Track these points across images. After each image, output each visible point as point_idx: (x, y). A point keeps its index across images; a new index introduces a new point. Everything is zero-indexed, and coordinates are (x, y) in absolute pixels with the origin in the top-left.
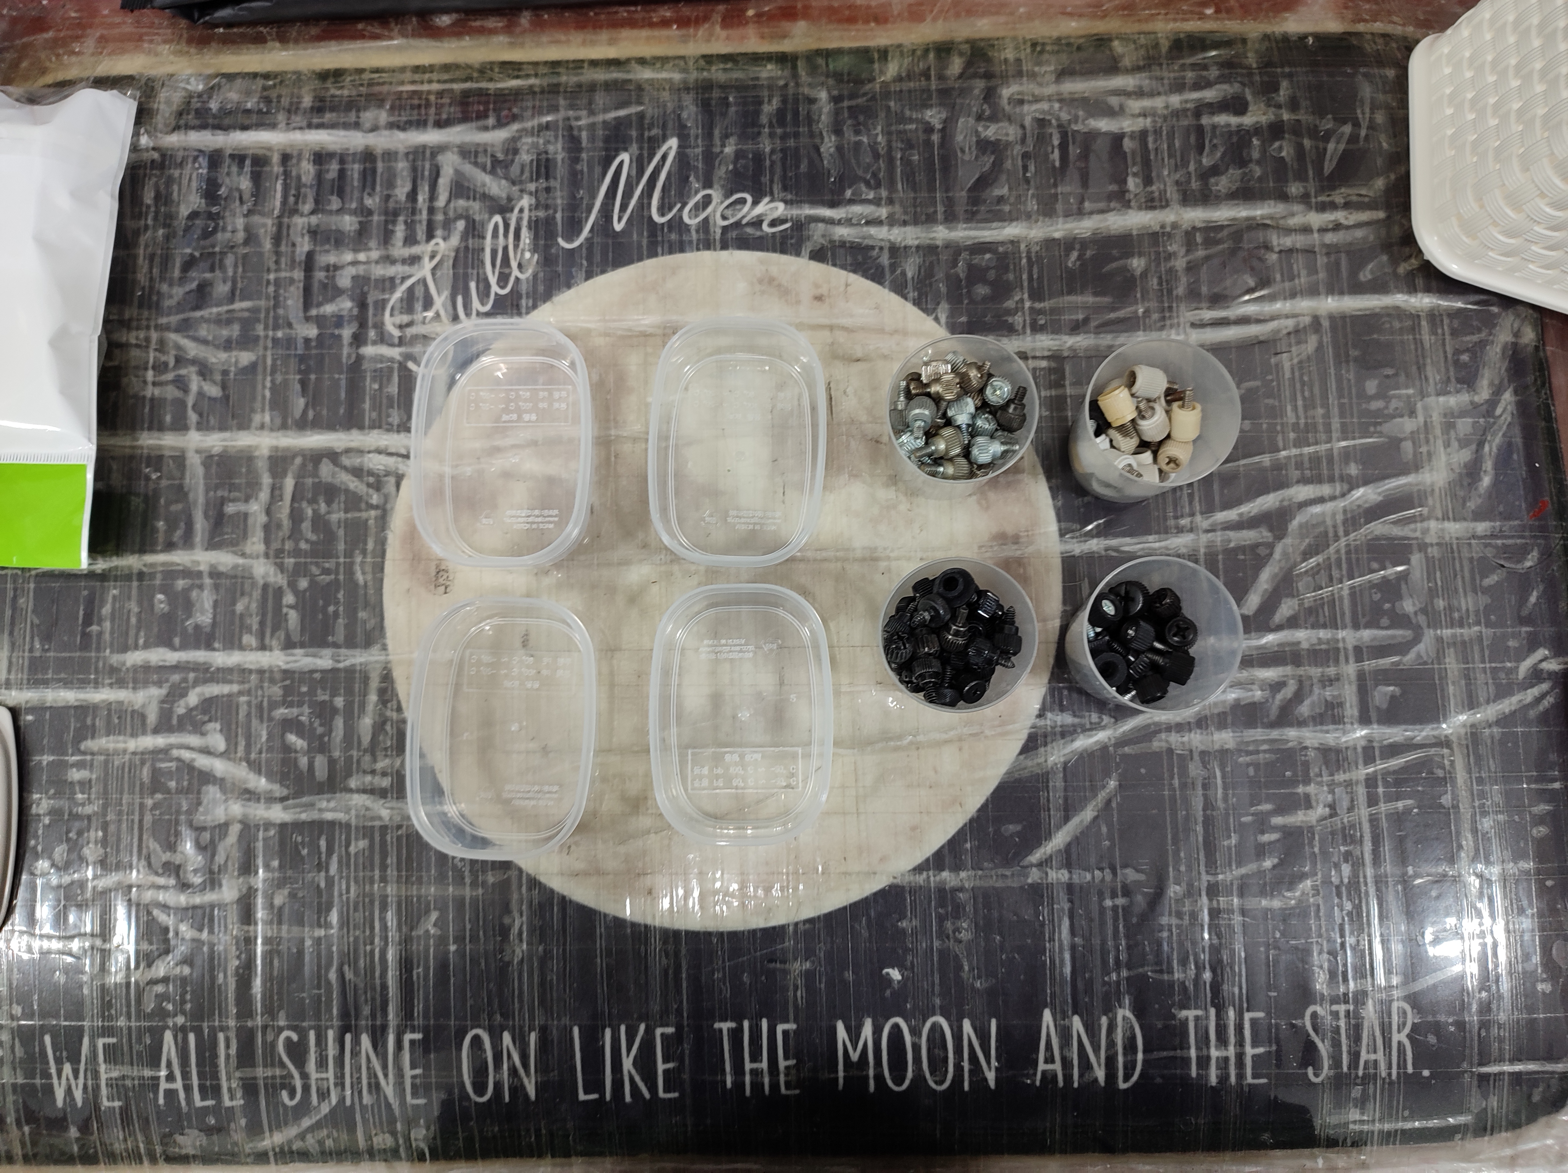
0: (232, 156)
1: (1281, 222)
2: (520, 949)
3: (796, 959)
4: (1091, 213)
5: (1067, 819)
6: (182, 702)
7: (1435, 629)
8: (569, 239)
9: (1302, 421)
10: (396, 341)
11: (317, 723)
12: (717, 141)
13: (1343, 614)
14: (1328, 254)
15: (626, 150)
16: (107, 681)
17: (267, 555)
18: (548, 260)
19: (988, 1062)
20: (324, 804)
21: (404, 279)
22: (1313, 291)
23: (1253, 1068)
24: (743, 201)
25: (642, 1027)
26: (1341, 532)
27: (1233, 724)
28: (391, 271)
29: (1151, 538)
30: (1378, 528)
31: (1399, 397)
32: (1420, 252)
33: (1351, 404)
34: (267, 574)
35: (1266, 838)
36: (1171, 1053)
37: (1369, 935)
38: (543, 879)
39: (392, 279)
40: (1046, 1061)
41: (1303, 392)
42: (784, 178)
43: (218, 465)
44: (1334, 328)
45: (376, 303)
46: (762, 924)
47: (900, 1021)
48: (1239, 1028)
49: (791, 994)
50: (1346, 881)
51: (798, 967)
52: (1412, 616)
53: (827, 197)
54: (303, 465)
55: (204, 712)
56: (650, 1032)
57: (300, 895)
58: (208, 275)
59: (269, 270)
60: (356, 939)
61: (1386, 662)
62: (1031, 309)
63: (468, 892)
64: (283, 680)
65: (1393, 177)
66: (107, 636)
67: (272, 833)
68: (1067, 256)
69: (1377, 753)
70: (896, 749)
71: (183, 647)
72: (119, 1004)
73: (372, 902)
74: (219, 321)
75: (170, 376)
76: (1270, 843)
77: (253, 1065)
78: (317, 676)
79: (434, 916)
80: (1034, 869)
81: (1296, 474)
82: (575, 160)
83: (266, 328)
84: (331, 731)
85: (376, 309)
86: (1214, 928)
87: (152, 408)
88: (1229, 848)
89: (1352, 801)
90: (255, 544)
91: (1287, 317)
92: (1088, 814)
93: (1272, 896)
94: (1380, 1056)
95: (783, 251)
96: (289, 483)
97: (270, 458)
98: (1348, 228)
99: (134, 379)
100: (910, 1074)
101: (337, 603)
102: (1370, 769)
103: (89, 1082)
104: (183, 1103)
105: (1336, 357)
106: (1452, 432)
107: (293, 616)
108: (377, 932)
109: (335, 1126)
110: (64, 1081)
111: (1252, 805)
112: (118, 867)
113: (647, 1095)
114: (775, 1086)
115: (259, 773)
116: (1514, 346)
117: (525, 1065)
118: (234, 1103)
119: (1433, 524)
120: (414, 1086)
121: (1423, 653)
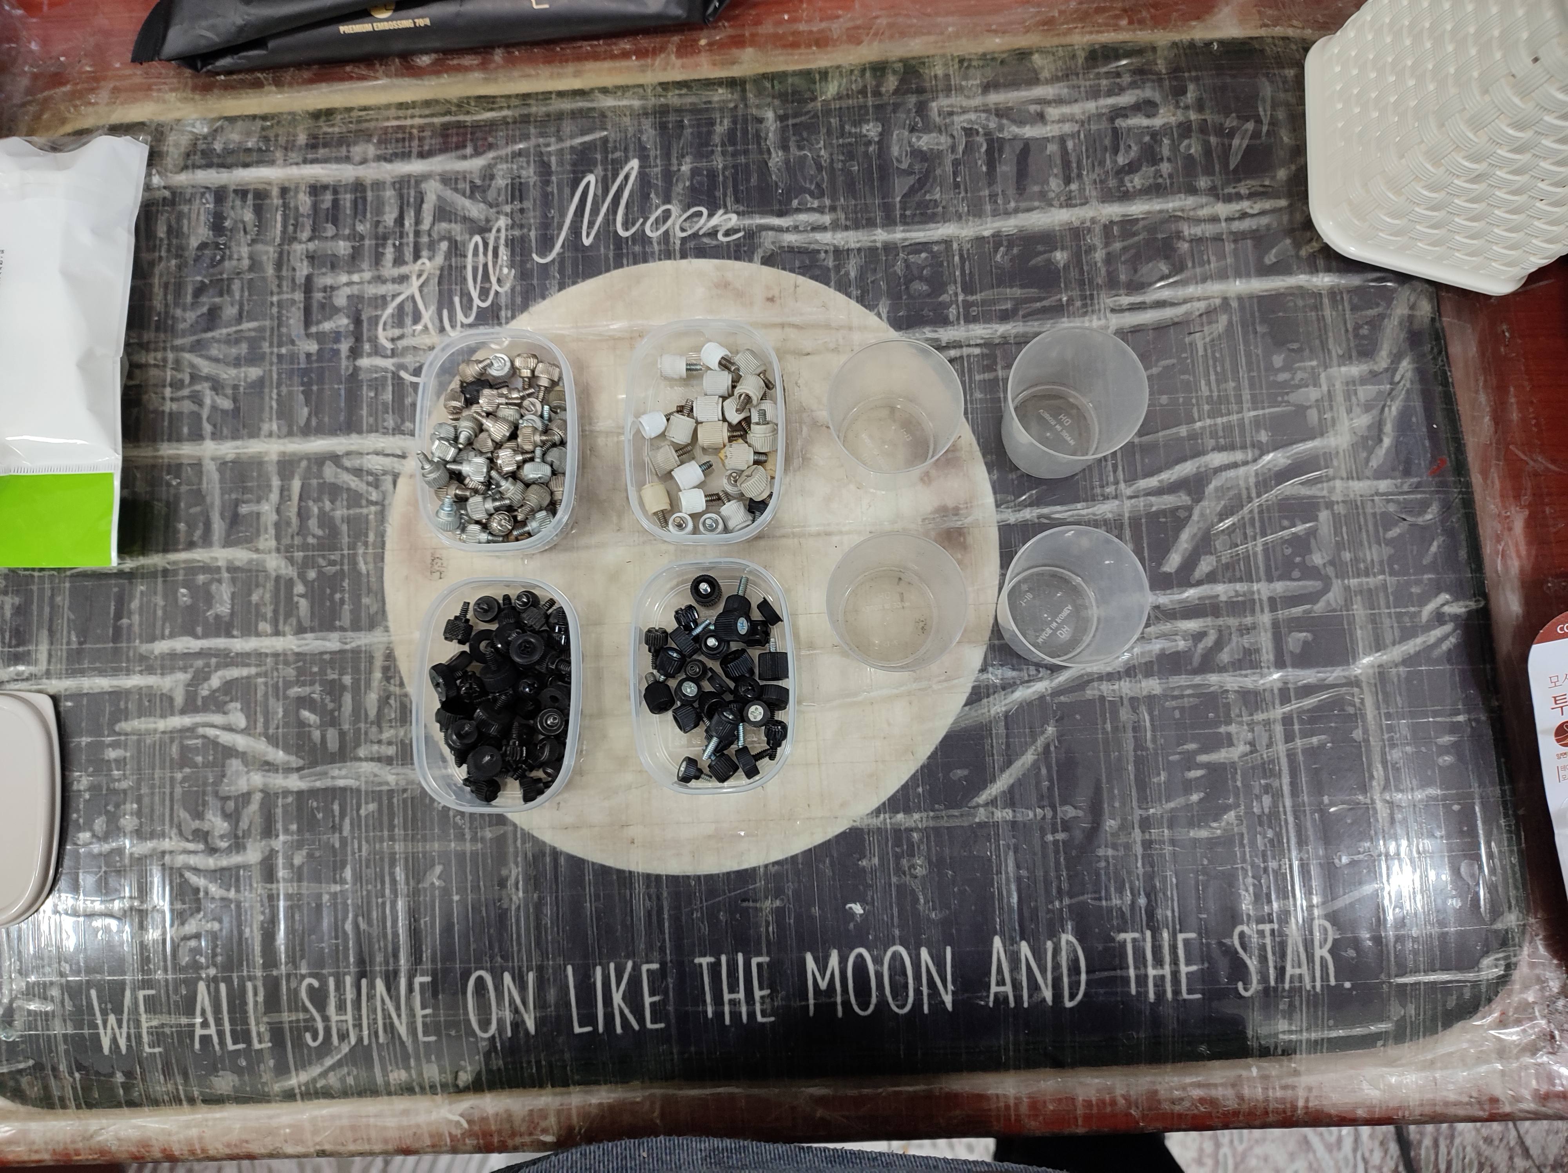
0: (236, 191)
1: (1191, 213)
2: (517, 896)
3: (766, 898)
4: (1017, 212)
5: (1008, 763)
6: (206, 686)
7: (1343, 579)
8: (542, 254)
9: (1215, 394)
10: (389, 352)
11: (328, 699)
12: (674, 161)
13: (1257, 569)
14: (1235, 241)
15: (591, 172)
16: (138, 669)
17: (278, 550)
18: (524, 275)
19: (945, 987)
20: (336, 773)
21: (394, 296)
22: (1222, 275)
23: (1188, 984)
24: (700, 214)
25: (630, 964)
26: (1254, 495)
27: (1159, 672)
28: (383, 290)
29: (1079, 506)
30: (1289, 488)
31: (1304, 369)
32: (1319, 236)
33: (1259, 377)
34: (279, 567)
35: (1194, 774)
36: (1112, 973)
37: (1290, 860)
38: (536, 833)
39: (384, 297)
40: (998, 984)
41: (1215, 367)
42: (736, 191)
43: (232, 470)
44: (1242, 307)
45: (370, 319)
46: (736, 867)
47: (863, 951)
48: (1174, 948)
49: (763, 929)
50: (1267, 811)
51: (768, 905)
52: (1321, 568)
53: (776, 207)
54: (309, 468)
55: (226, 694)
56: (636, 968)
57: (317, 854)
58: (217, 300)
59: (272, 294)
60: (368, 892)
61: (1297, 611)
62: (964, 301)
63: (468, 847)
64: (297, 662)
65: (1293, 167)
66: (136, 629)
67: (290, 799)
68: (996, 251)
69: (1292, 694)
70: (852, 705)
71: (205, 635)
72: (156, 959)
73: (382, 859)
74: (229, 341)
75: (186, 392)
76: (1197, 779)
77: (279, 1011)
78: (327, 657)
79: (438, 869)
80: (982, 810)
81: (1212, 443)
82: (547, 183)
83: (271, 345)
84: (340, 706)
85: (369, 324)
86: (1148, 859)
87: (171, 422)
88: (1159, 784)
89: (1271, 738)
90: (268, 541)
91: (1199, 299)
92: (1029, 758)
93: (1199, 827)
94: (1304, 970)
95: (737, 258)
96: (296, 485)
97: (279, 462)
98: (1253, 216)
99: (153, 396)
100: (874, 1000)
101: (342, 591)
102: (1287, 709)
103: (132, 1031)
104: (217, 1047)
105: (1245, 334)
106: (1353, 398)
107: (303, 604)
108: (387, 886)
109: (355, 1064)
110: (109, 1031)
111: (1179, 745)
112: (152, 836)
113: (636, 1027)
114: (752, 1015)
115: (277, 746)
116: (1411, 318)
117: (524, 1003)
118: (263, 1046)
119: (1338, 483)
120: (425, 1025)
121: (1332, 601)
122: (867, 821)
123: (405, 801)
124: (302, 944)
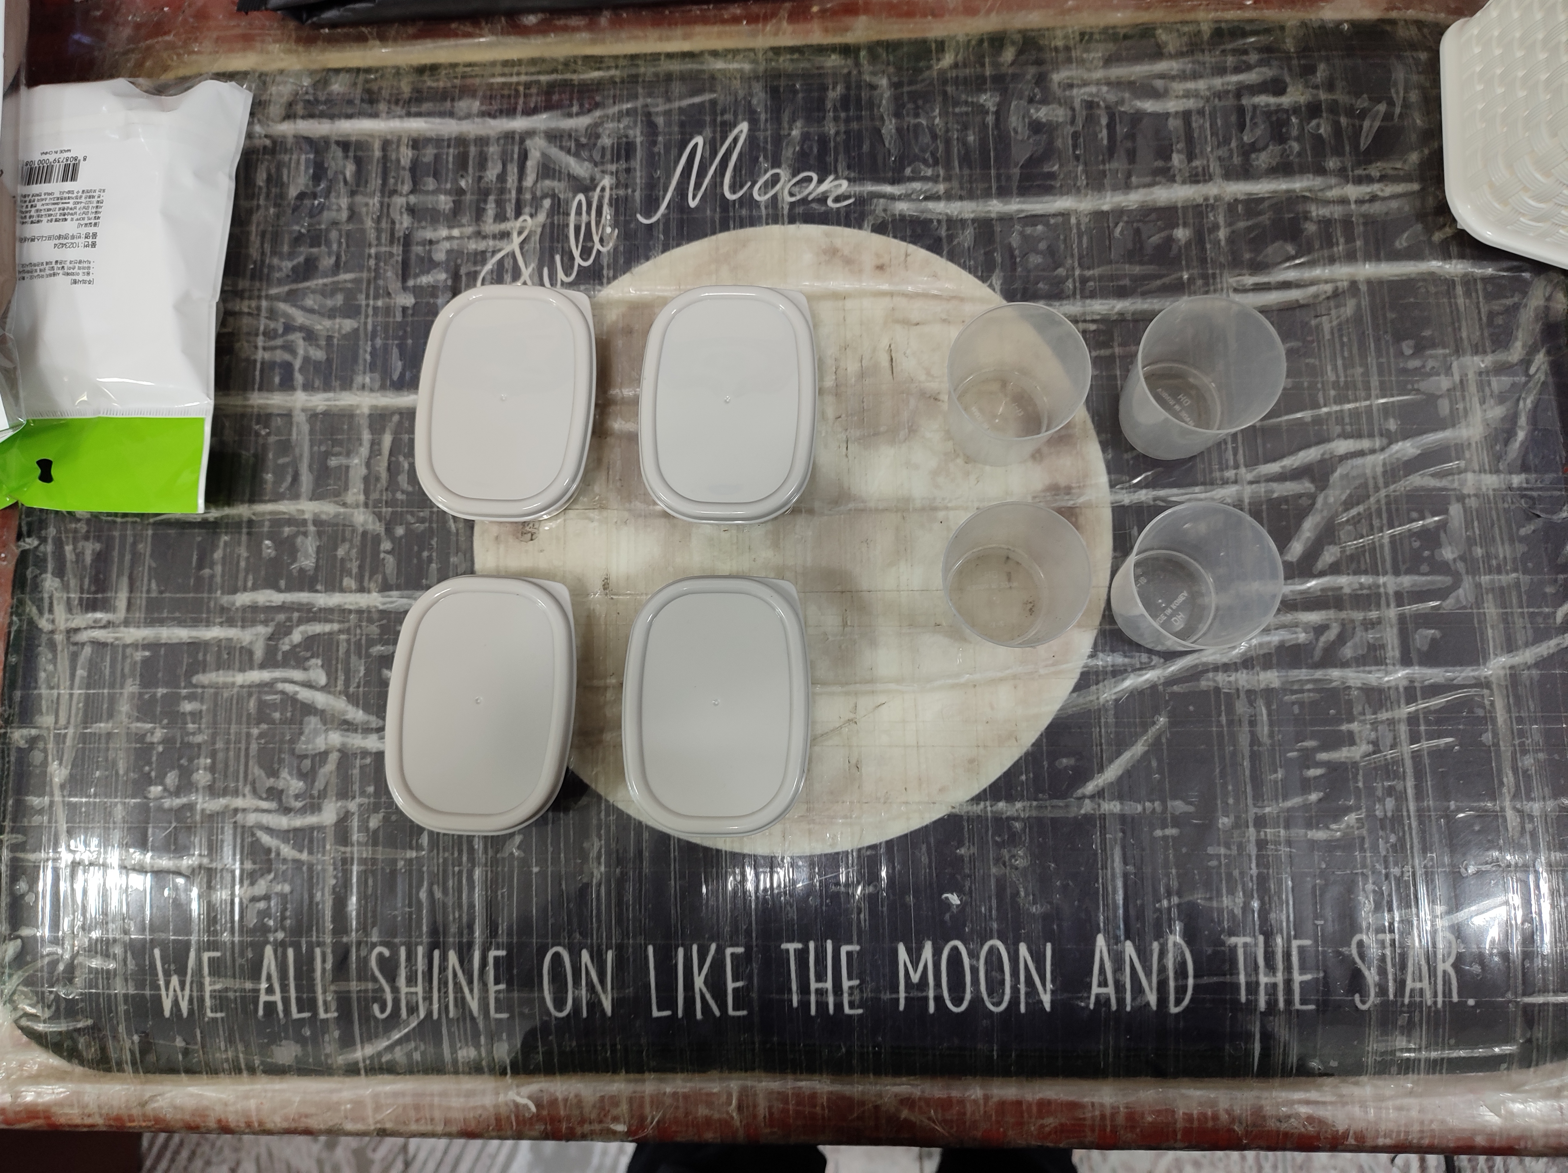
0: (338, 143)
1: (1320, 194)
2: (598, 871)
3: (859, 883)
4: (1138, 187)
5: (1119, 754)
6: (287, 640)
7: (1474, 575)
8: (647, 214)
9: (1342, 379)
12: (785, 125)
13: (1384, 561)
14: (1365, 224)
15: (700, 133)
16: (218, 620)
17: (366, 505)
18: (627, 234)
19: (1044, 985)
21: (494, 253)
22: (1351, 257)
23: (1301, 993)
24: (809, 180)
25: (713, 947)
26: (1381, 484)
27: (1279, 664)
29: (1197, 489)
30: (1418, 480)
31: (1435, 357)
32: (1454, 221)
33: (1389, 363)
34: (366, 522)
35: (1313, 772)
36: (1221, 979)
37: (1413, 867)
38: (620, 807)
39: (484, 252)
40: (1100, 985)
41: (1342, 351)
42: (848, 157)
43: (322, 422)
44: (1371, 292)
45: (468, 274)
46: (827, 851)
47: (958, 943)
48: (1287, 955)
49: (854, 916)
50: (1389, 814)
51: (861, 890)
52: (1451, 563)
53: (888, 175)
54: (400, 422)
55: (306, 650)
56: (720, 951)
57: (394, 818)
58: (314, 250)
59: (370, 246)
60: (445, 860)
61: (1426, 606)
62: (1080, 276)
64: (381, 619)
65: (1426, 151)
66: (218, 579)
67: (368, 761)
68: (1115, 226)
69: (1419, 693)
70: (953, 687)
71: (289, 589)
72: (223, 919)
74: (324, 292)
75: (279, 342)
76: (1316, 778)
77: (348, 980)
79: (518, 839)
80: (1087, 801)
81: (1338, 429)
82: (654, 143)
83: (367, 297)
85: (469, 279)
86: (1262, 861)
87: (262, 371)
88: (1276, 782)
89: (1395, 738)
90: (355, 493)
91: (1326, 282)
92: (1138, 749)
93: (1318, 828)
94: (1425, 984)
95: (848, 225)
96: (387, 440)
97: (370, 415)
98: (1384, 199)
99: (246, 344)
100: (968, 996)
101: (430, 549)
102: (1412, 708)
103: (195, 994)
104: (281, 1015)
105: (1374, 320)
106: (1487, 389)
107: (390, 561)
108: (465, 854)
109: (422, 1039)
110: (171, 993)
111: (1298, 741)
112: (225, 793)
113: (717, 1013)
114: (839, 1006)
115: (357, 706)
116: (1546, 309)
117: (602, 981)
118: (329, 1015)
119: (1470, 476)
120: (497, 1000)
121: (1462, 598)
122: (967, 808)
124: (374, 912)
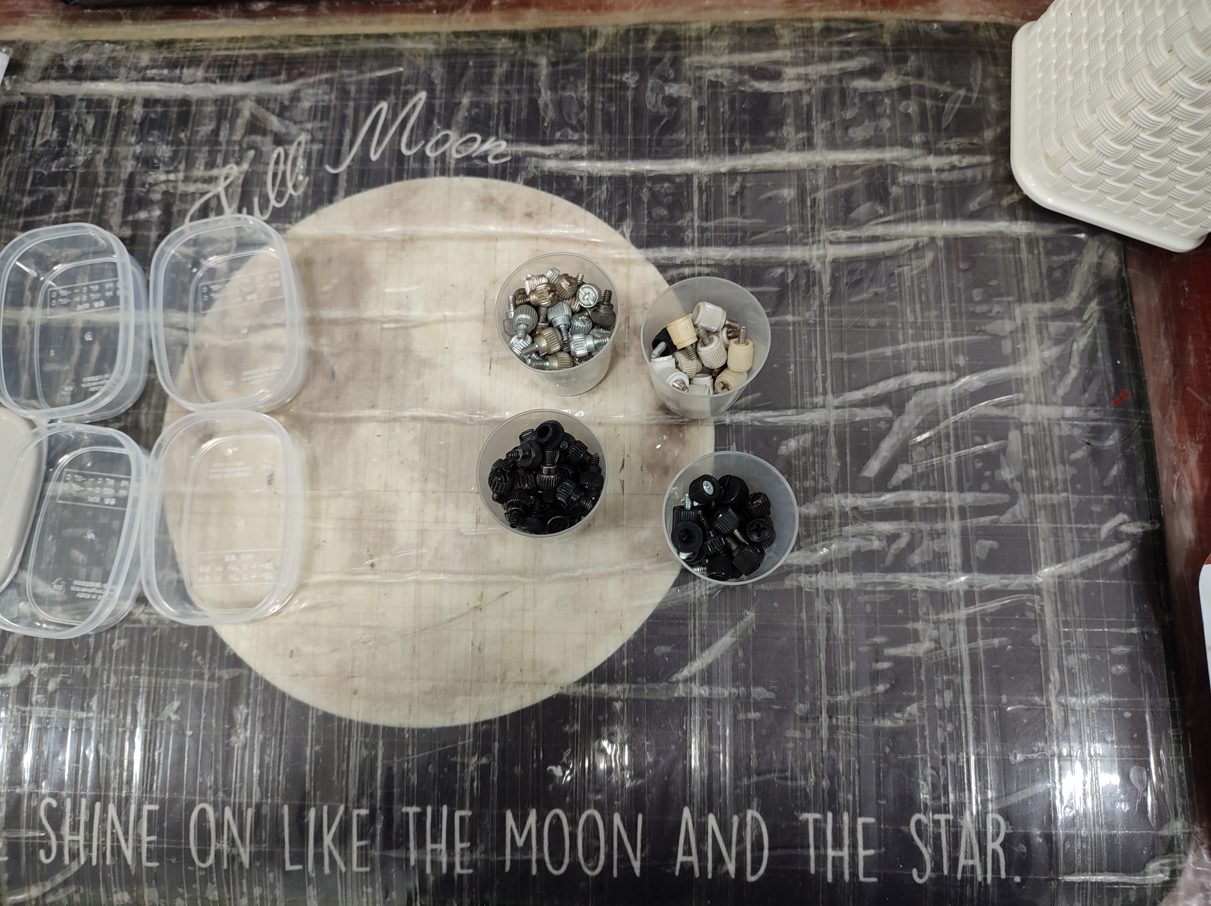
0: (81, 100)
1: (907, 163)
2: (244, 736)
3: (474, 755)
4: (752, 153)
5: (709, 644)
7: (1029, 494)
8: (334, 166)
9: (920, 320)
12: (458, 95)
13: (950, 479)
14: (944, 189)
15: (384, 99)
18: (316, 182)
19: (635, 852)
21: (203, 194)
22: (930, 217)
23: (865, 868)
24: (474, 140)
25: (342, 808)
26: (950, 412)
27: (854, 568)
28: (192, 188)
29: (790, 412)
30: (983, 408)
31: (1000, 303)
32: (1019, 188)
33: (960, 307)
35: (881, 666)
36: (794, 852)
37: (967, 754)
38: (269, 678)
39: (193, 194)
40: (685, 854)
41: (920, 296)
42: (507, 122)
44: (947, 246)
45: (179, 211)
46: (449, 724)
47: (559, 812)
48: (853, 831)
49: (467, 784)
50: (947, 705)
51: (475, 761)
52: (1009, 482)
53: (541, 138)
56: (347, 813)
57: (69, 682)
58: (52, 189)
59: (99, 186)
60: (111, 722)
62: (699, 226)
63: (206, 685)
65: (999, 130)
68: (731, 185)
69: (977, 597)
70: (569, 579)
73: (127, 691)
76: (884, 670)
77: (18, 827)
79: (176, 704)
80: (681, 686)
81: (914, 363)
82: (345, 106)
85: (178, 215)
86: (832, 744)
88: (848, 673)
89: (955, 637)
91: (909, 237)
92: (728, 640)
93: (884, 717)
94: (977, 862)
95: (503, 178)
98: (961, 168)
100: (566, 860)
102: (971, 610)
105: (949, 269)
106: (1044, 332)
108: (129, 717)
109: (82, 884)
111: (868, 637)
113: (343, 869)
114: (451, 865)
116: (1099, 265)
117: (241, 836)
119: (1028, 407)
120: (149, 851)
121: (1018, 513)
122: (572, 690)
123: (154, 639)
124: (45, 765)
